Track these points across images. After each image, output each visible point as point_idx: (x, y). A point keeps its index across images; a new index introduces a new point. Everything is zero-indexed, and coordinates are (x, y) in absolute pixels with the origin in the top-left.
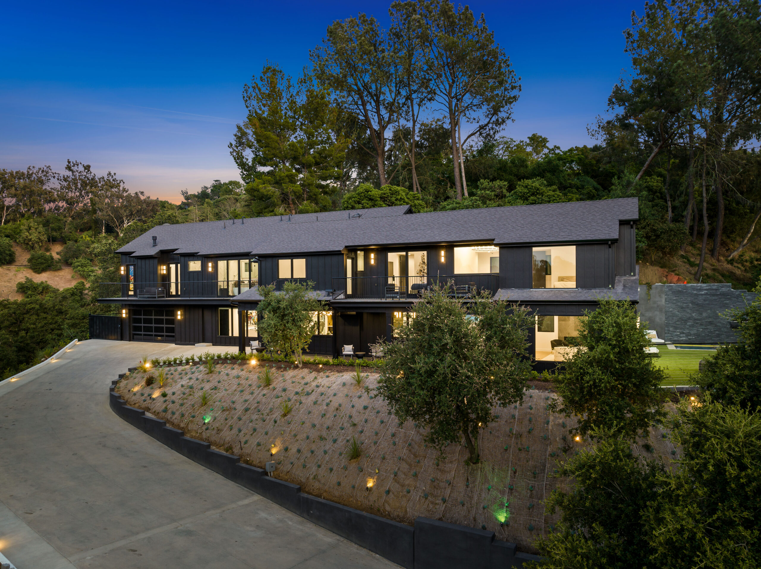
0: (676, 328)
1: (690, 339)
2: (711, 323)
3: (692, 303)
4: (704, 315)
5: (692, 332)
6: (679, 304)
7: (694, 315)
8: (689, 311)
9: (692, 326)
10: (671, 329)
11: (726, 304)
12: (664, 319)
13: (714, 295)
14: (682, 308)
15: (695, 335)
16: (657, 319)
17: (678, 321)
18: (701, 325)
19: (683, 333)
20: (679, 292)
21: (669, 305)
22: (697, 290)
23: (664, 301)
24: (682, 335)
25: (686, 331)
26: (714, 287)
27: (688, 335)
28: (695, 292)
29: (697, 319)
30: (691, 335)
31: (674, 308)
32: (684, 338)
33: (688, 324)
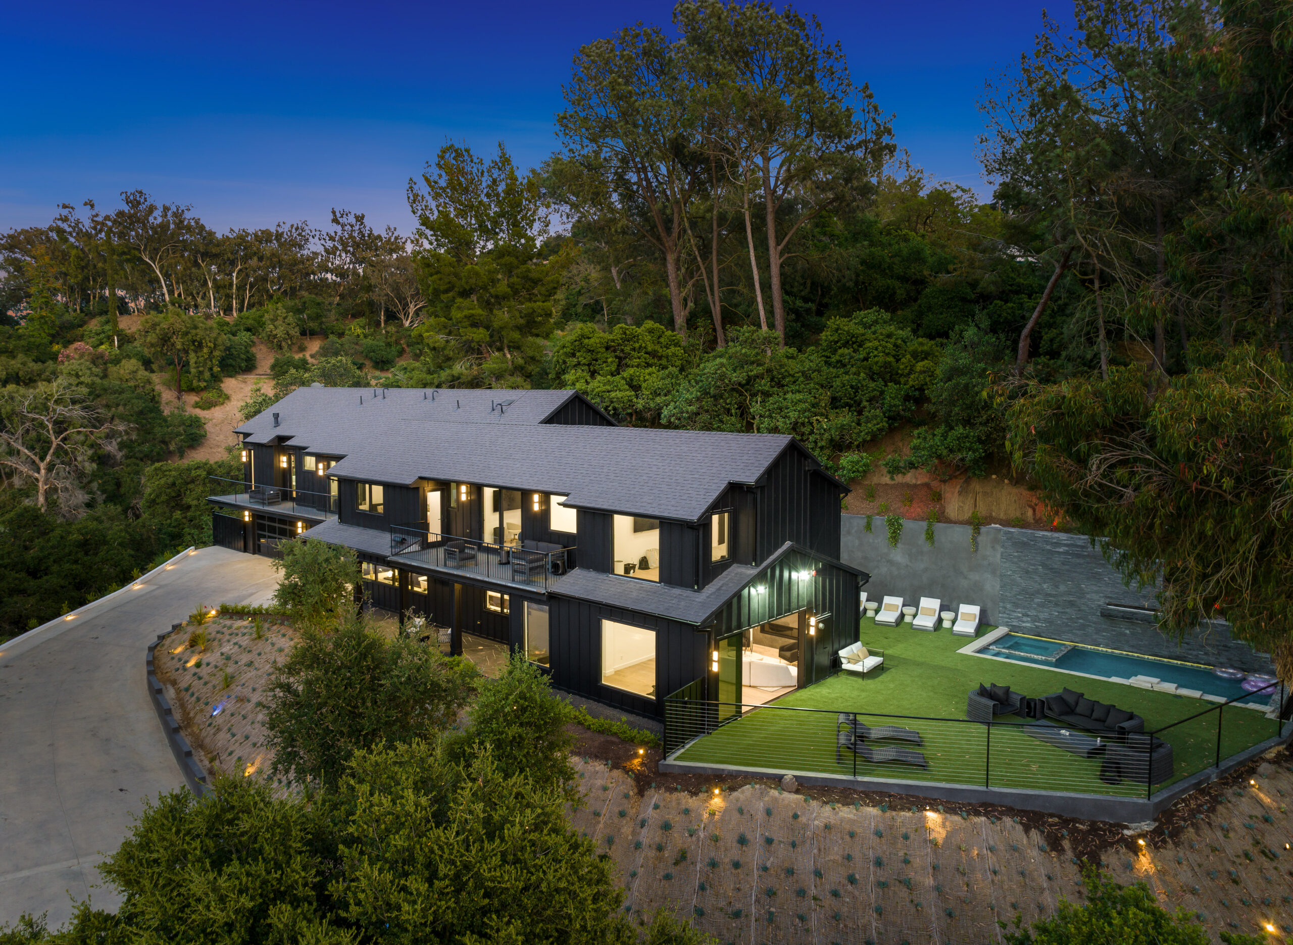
0: (1016, 605)
1: (1037, 627)
2: (1072, 604)
3: (1044, 565)
4: (1062, 588)
5: (1042, 616)
6: (1022, 565)
7: (1045, 586)
8: (1038, 579)
9: (1041, 605)
10: (1008, 606)
11: (1097, 573)
12: (998, 587)
13: (1078, 556)
14: (1027, 572)
15: (1045, 621)
16: (988, 587)
17: (1019, 594)
18: (1056, 605)
19: (1028, 616)
20: (1025, 544)
21: (1007, 565)
22: (1052, 544)
23: (999, 556)
24: (1025, 619)
25: (1032, 613)
26: (1080, 543)
27: (1035, 619)
28: (1048, 547)
29: (1050, 595)
30: (1039, 620)
31: (1014, 572)
32: (1028, 625)
33: (1036, 600)
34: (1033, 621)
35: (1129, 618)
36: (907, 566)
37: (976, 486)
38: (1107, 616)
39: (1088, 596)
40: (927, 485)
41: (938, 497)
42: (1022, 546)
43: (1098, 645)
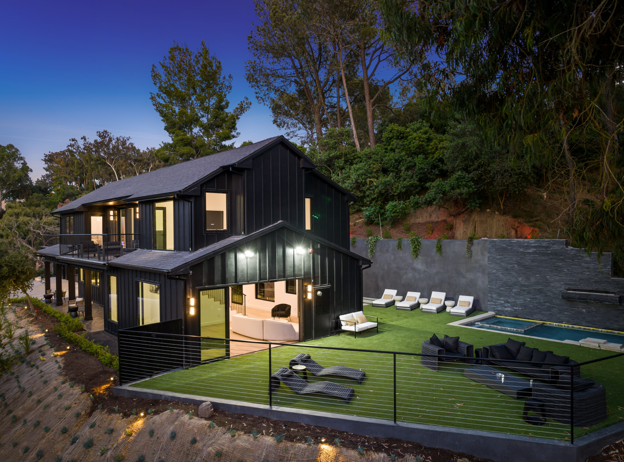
0: (500, 295)
1: (515, 310)
2: (540, 291)
3: (519, 264)
4: (533, 280)
5: (518, 302)
6: (503, 264)
7: (520, 279)
8: (514, 274)
9: (518, 294)
10: (494, 296)
11: (558, 266)
12: (487, 283)
13: (544, 254)
14: (507, 270)
15: (521, 305)
16: (480, 283)
17: (502, 286)
18: (529, 293)
19: (508, 302)
20: (504, 249)
21: (492, 266)
22: (524, 247)
23: (486, 259)
24: (506, 305)
25: (511, 300)
26: (544, 244)
27: (514, 304)
28: (521, 250)
29: (524, 286)
30: (516, 305)
31: (497, 270)
32: (509, 309)
33: (514, 290)
34: (513, 306)
35: (584, 300)
36: (425, 271)
37: (475, 217)
38: (568, 298)
39: (552, 284)
40: (445, 221)
41: (451, 228)
42: (502, 250)
43: (562, 322)
